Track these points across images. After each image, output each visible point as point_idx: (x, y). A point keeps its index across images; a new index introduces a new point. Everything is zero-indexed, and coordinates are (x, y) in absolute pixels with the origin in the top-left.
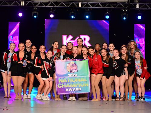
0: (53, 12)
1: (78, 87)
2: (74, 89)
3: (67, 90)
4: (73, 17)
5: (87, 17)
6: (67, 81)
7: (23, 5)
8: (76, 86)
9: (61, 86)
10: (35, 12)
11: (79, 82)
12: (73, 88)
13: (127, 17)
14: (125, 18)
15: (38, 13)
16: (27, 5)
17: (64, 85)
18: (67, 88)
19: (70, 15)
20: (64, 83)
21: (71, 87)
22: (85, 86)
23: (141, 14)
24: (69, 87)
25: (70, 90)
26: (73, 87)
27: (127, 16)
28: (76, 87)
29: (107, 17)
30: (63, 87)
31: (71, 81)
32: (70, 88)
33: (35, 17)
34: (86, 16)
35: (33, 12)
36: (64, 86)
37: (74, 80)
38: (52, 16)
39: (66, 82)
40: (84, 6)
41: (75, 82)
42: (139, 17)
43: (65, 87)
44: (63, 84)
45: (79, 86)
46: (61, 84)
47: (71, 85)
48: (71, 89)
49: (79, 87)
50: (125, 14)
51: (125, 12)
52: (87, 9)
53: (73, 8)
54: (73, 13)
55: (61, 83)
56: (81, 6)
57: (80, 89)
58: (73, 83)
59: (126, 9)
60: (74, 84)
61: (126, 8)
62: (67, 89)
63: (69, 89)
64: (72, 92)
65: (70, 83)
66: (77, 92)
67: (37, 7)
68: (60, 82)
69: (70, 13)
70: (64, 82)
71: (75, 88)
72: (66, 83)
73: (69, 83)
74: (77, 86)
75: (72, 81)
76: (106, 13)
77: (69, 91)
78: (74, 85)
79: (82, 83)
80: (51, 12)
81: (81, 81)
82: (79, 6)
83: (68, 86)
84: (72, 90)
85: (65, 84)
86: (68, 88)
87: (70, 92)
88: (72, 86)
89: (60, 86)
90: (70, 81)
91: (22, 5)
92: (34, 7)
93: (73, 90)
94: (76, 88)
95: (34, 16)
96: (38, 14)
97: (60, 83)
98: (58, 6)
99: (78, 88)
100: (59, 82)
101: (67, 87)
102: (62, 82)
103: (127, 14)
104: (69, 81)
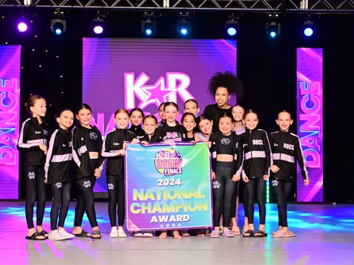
0: (102, 20)
1: (181, 212)
2: (172, 218)
3: (154, 219)
4: (149, 32)
5: (184, 31)
6: (155, 197)
7: (29, 4)
8: (177, 211)
9: (140, 208)
10: (59, 21)
11: (185, 200)
12: (170, 215)
13: (279, 32)
14: (273, 34)
15: (64, 22)
16: (38, 4)
17: (146, 208)
18: (153, 214)
19: (143, 26)
20: (146, 202)
21: (164, 212)
22: (200, 210)
23: (312, 23)
24: (160, 212)
25: (161, 221)
26: (169, 212)
27: (279, 29)
28: (177, 213)
29: (232, 31)
30: (144, 212)
31: (165, 198)
32: (161, 214)
33: (58, 31)
34: (180, 30)
35: (54, 21)
36: (146, 210)
37: (172, 194)
38: (98, 30)
39: (153, 199)
40: (176, 6)
41: (176, 199)
42: (308, 32)
43: (149, 212)
44: (143, 204)
45: (185, 210)
46: (138, 205)
47: (164, 209)
48: (163, 217)
49: (185, 213)
50: (273, 24)
51: (273, 19)
52: (184, 11)
53: (149, 11)
54: (148, 21)
55: (138, 201)
56: (168, 6)
57: (186, 217)
58: (169, 202)
59: (276, 11)
60: (171, 205)
61: (277, 9)
62: (154, 217)
63: (160, 217)
64: (168, 225)
65: (162, 202)
66: (179, 225)
67: (62, 9)
68: (138, 198)
69: (143, 22)
70: (146, 199)
71: (175, 214)
72: (153, 202)
73: (160, 201)
74: (180, 209)
75: (167, 196)
76: (229, 22)
77: (159, 223)
78: (173, 209)
79: (191, 201)
80: (95, 20)
81: (189, 197)
82: (164, 6)
83: (157, 209)
84: (166, 221)
85: (150, 204)
86: (157, 214)
87: (162, 226)
88: (166, 209)
89: (136, 208)
90: (162, 197)
91: (25, 3)
92: (55, 9)
93: (170, 221)
94: (178, 216)
95: (55, 30)
96: (65, 26)
97: (135, 201)
98: (112, 7)
99: (182, 215)
100: (135, 199)
101: (154, 212)
102: (141, 199)
103: (279, 25)
104: (159, 198)
